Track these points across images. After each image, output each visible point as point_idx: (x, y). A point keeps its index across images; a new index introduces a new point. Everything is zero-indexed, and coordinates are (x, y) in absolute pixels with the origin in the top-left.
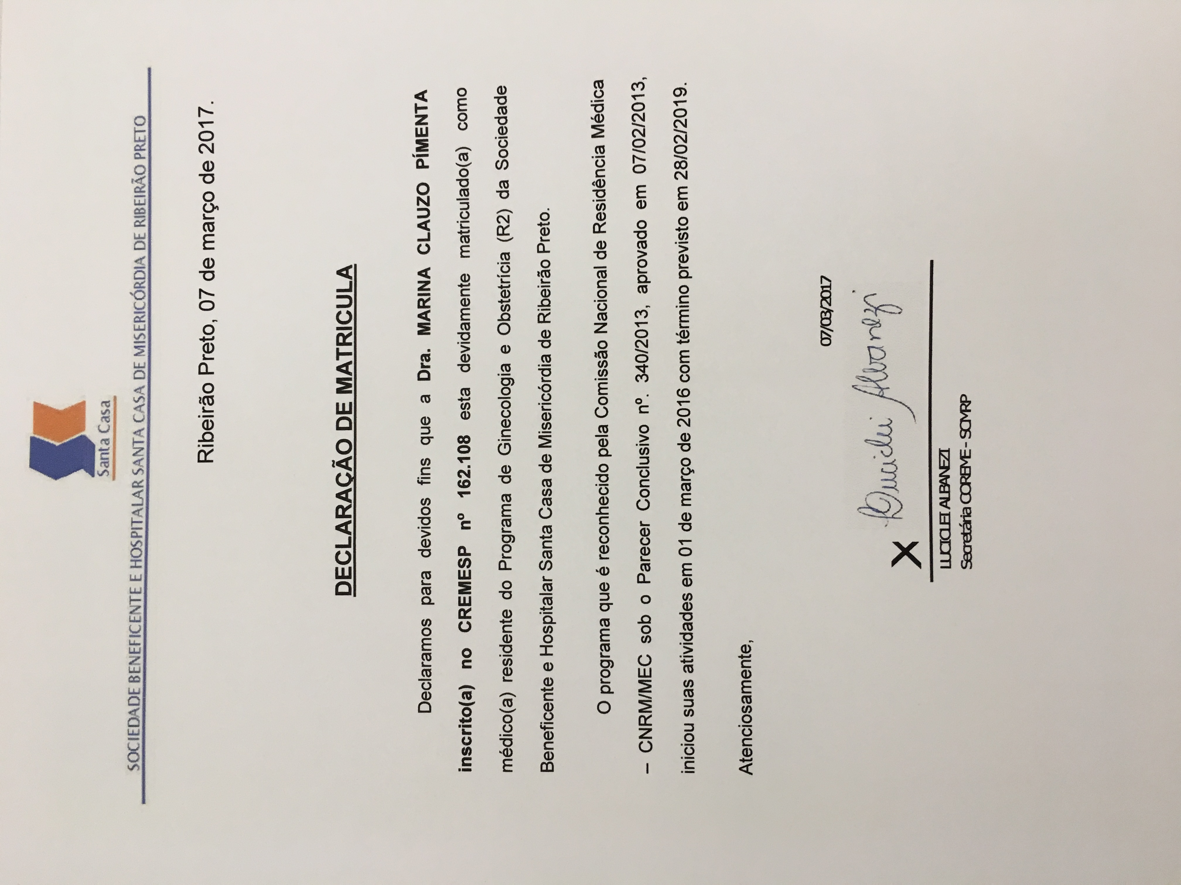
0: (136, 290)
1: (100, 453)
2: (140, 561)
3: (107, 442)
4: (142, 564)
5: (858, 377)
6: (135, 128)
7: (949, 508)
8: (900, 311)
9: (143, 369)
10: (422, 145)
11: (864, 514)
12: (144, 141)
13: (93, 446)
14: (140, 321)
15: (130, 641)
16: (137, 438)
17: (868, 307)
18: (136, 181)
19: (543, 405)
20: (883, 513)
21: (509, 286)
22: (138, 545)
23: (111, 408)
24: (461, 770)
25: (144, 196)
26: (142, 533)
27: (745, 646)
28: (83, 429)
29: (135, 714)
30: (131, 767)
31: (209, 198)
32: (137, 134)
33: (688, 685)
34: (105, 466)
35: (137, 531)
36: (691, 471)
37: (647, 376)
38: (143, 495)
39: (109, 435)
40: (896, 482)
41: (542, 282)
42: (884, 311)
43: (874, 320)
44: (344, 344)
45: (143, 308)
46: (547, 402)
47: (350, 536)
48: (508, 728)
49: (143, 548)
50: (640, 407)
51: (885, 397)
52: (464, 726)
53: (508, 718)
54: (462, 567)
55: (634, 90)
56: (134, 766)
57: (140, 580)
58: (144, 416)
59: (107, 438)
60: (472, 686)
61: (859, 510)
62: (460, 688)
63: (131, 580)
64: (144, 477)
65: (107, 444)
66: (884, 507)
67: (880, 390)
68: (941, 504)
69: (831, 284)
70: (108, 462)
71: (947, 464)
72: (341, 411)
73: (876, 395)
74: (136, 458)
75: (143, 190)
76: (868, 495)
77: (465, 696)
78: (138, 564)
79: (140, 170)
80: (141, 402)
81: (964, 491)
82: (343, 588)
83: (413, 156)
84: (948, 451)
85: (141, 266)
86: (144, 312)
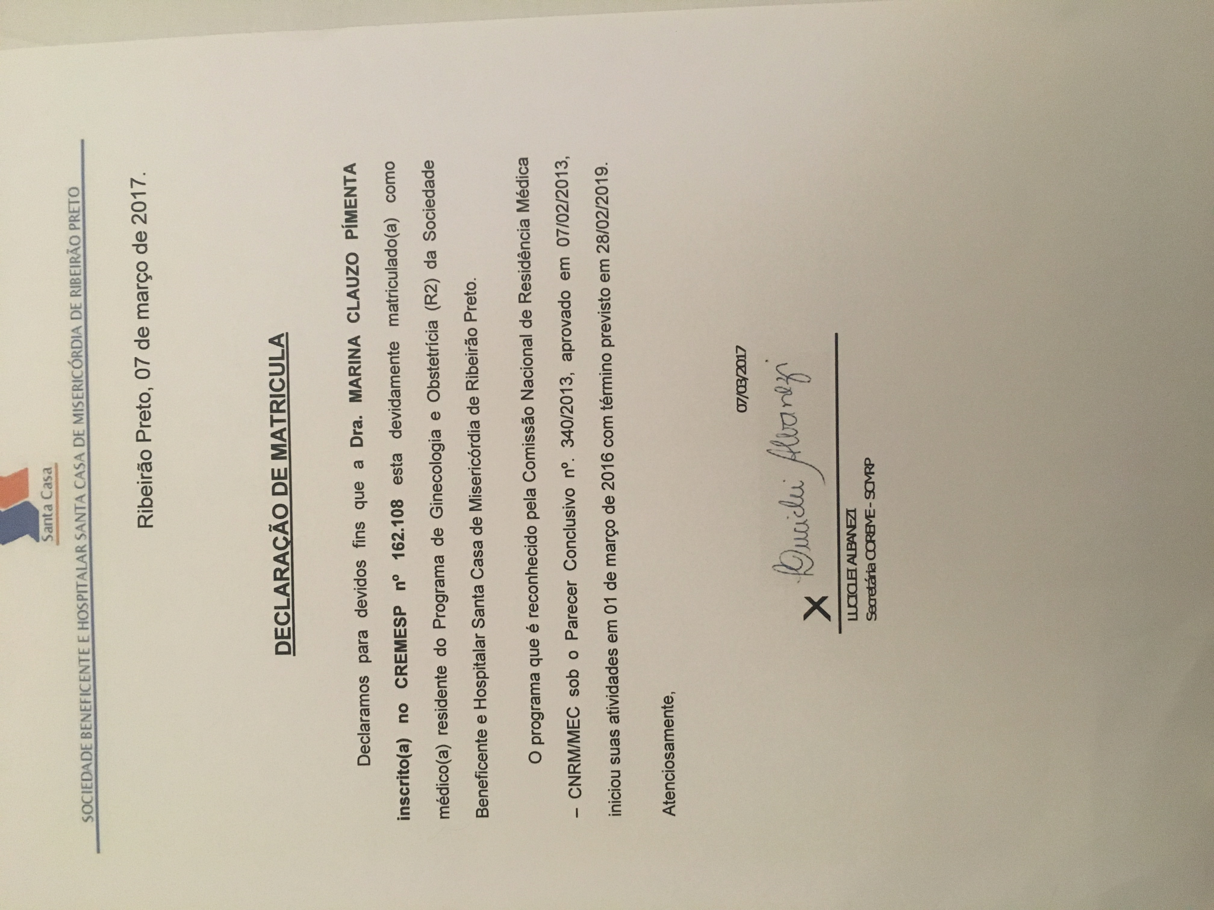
0: (74, 359)
1: (44, 518)
2: (87, 622)
3: (50, 508)
4: (89, 625)
5: (772, 442)
6: (69, 199)
7: (856, 564)
8: (809, 380)
9: (82, 437)
10: (351, 217)
11: (778, 571)
12: (78, 212)
13: (36, 512)
14: (78, 390)
15: (81, 699)
16: (79, 504)
17: (780, 376)
18: (72, 251)
19: (473, 470)
20: (796, 570)
21: (437, 354)
22: (84, 608)
23: (53, 475)
24: (400, 819)
25: (79, 266)
26: (87, 596)
27: (668, 697)
28: (27, 495)
29: (87, 769)
30: (85, 818)
31: (142, 268)
32: (72, 205)
33: (615, 734)
34: (49, 531)
35: (83, 594)
36: (615, 533)
37: (572, 441)
38: (87, 559)
39: (52, 501)
40: (807, 541)
41: (470, 350)
42: (795, 380)
43: (786, 387)
44: (278, 411)
45: (81, 376)
46: (476, 467)
47: (288, 597)
48: (444, 778)
49: (89, 611)
50: (566, 472)
51: (796, 461)
52: (402, 777)
53: (444, 769)
54: (398, 625)
55: (557, 167)
56: (88, 818)
57: (88, 641)
58: (85, 483)
59: (50, 504)
60: (409, 739)
61: (774, 567)
62: (398, 742)
63: (80, 641)
64: (87, 542)
65: (50, 510)
66: (796, 564)
67: (792, 454)
68: (848, 561)
69: (745, 354)
70: (51, 528)
71: (853, 524)
72: (276, 476)
73: (789, 459)
74: (79, 524)
75: (78, 260)
76: (781, 554)
77: (402, 748)
78: (85, 626)
79: (75, 241)
80: (81, 469)
81: (869, 549)
82: (283, 648)
83: (343, 227)
84: (855, 511)
85: (77, 335)
86: (82, 381)
